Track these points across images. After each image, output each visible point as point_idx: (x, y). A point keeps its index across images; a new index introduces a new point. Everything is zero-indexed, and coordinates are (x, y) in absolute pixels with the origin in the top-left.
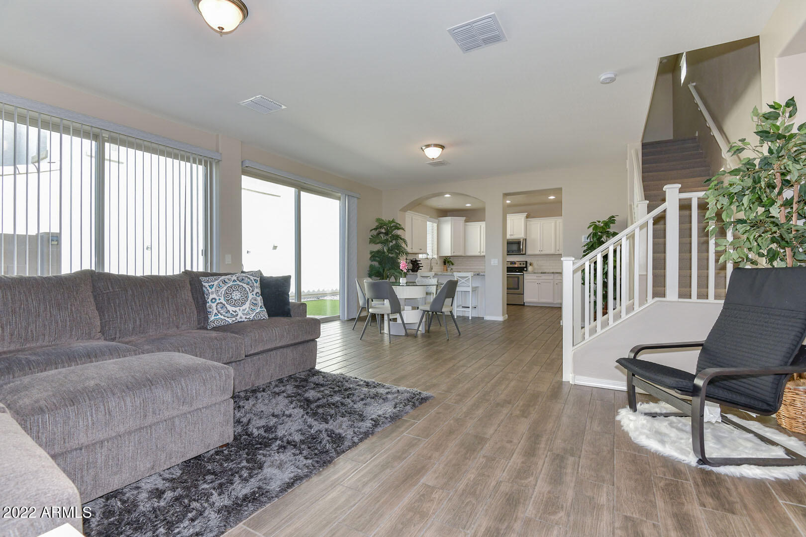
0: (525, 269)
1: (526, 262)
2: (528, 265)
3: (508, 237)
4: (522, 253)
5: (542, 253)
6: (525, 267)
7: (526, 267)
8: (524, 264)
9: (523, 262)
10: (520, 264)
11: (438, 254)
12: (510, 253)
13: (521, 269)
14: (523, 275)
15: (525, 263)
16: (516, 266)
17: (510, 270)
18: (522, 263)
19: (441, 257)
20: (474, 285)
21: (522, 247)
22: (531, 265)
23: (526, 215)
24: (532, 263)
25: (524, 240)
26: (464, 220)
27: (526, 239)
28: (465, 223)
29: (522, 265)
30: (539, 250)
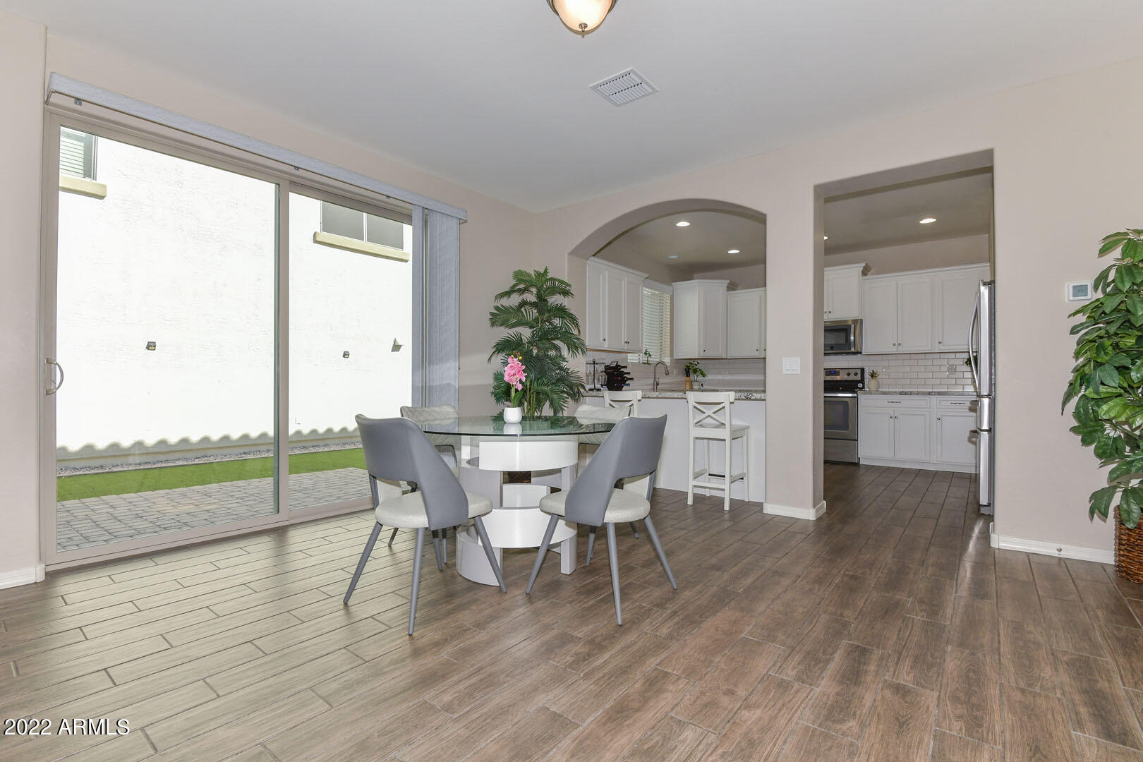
0: (860, 385)
1: (863, 370)
2: (867, 376)
3: (827, 318)
4: (853, 350)
5: (901, 349)
6: (859, 382)
7: (862, 381)
8: (856, 374)
9: (854, 371)
10: (849, 374)
11: (672, 355)
12: (831, 350)
13: (851, 386)
14: (857, 397)
15: (859, 372)
16: (838, 378)
17: (830, 386)
18: (852, 372)
19: (678, 361)
20: (737, 422)
21: (852, 338)
22: (873, 375)
23: (862, 269)
24: (875, 372)
25: (858, 322)
26: (726, 285)
27: (862, 320)
28: (727, 291)
29: (852, 377)
30: (894, 345)
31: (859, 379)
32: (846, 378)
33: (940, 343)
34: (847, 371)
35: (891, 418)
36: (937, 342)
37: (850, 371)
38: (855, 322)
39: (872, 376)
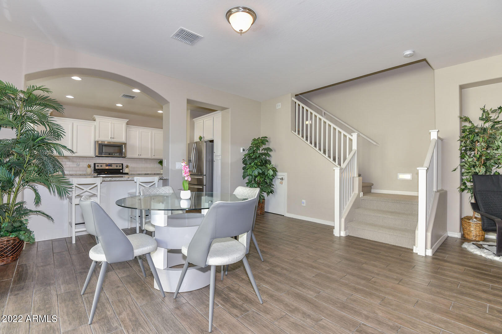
0: (121, 171)
1: (122, 164)
2: (124, 167)
4: (123, 156)
5: (140, 157)
6: (121, 169)
10: (117, 166)
13: (117, 171)
15: (121, 165)
18: (118, 165)
21: (124, 151)
23: (127, 122)
24: (128, 165)
25: (125, 144)
27: (127, 143)
29: (118, 168)
30: (139, 155)
31: (121, 168)
32: (115, 168)
37: (117, 165)
39: (126, 167)
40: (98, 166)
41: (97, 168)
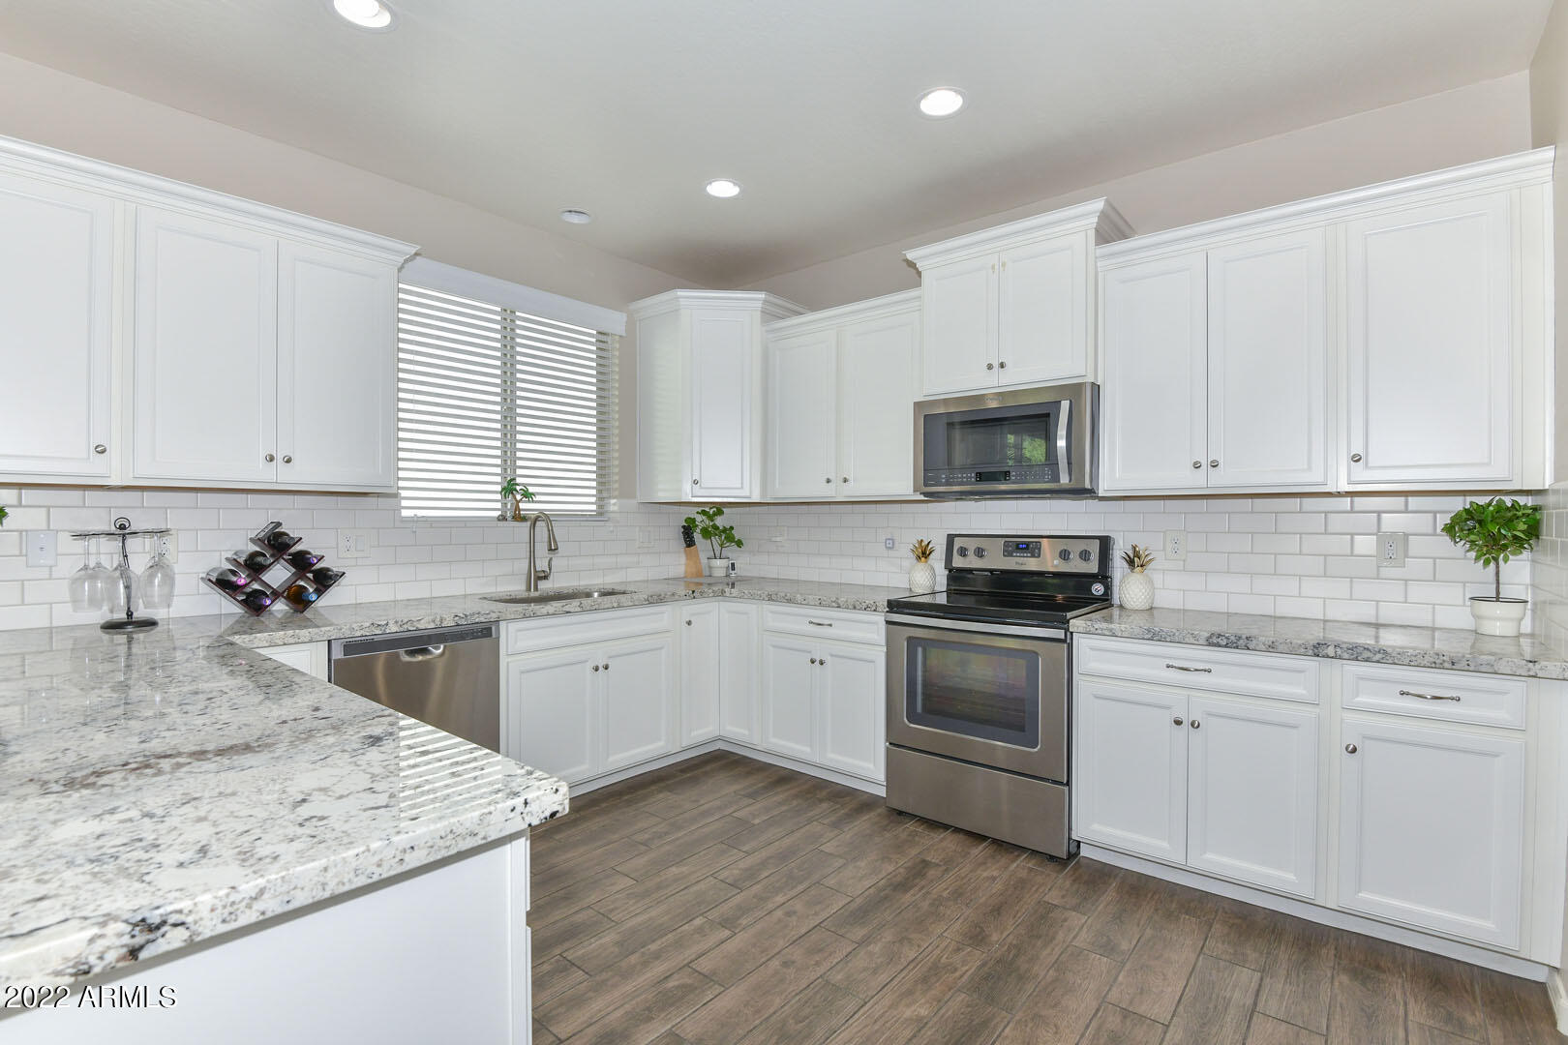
0: (1098, 589)
1: (1105, 543)
2: (1117, 561)
4: (1069, 482)
5: (1220, 481)
6: (1094, 578)
7: (1104, 576)
8: (1087, 554)
9: (1082, 545)
10: (1064, 555)
13: (1063, 596)
14: (1067, 642)
15: (1094, 548)
16: (1031, 564)
18: (1076, 548)
21: (1063, 444)
22: (1133, 561)
23: (1094, 221)
24: (1141, 548)
25: (1084, 396)
26: (759, 304)
27: (1096, 388)
28: (764, 322)
29: (1076, 566)
30: (1197, 466)
31: (1095, 570)
32: (1059, 565)
33: (1356, 459)
34: (1062, 545)
35: (1178, 723)
36: (1344, 460)
37: (1070, 545)
38: (1074, 391)
39: (1131, 562)
40: (963, 552)
41: (958, 562)
